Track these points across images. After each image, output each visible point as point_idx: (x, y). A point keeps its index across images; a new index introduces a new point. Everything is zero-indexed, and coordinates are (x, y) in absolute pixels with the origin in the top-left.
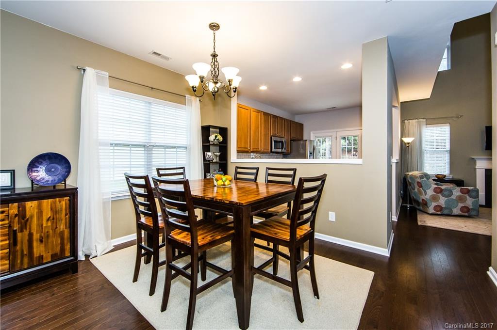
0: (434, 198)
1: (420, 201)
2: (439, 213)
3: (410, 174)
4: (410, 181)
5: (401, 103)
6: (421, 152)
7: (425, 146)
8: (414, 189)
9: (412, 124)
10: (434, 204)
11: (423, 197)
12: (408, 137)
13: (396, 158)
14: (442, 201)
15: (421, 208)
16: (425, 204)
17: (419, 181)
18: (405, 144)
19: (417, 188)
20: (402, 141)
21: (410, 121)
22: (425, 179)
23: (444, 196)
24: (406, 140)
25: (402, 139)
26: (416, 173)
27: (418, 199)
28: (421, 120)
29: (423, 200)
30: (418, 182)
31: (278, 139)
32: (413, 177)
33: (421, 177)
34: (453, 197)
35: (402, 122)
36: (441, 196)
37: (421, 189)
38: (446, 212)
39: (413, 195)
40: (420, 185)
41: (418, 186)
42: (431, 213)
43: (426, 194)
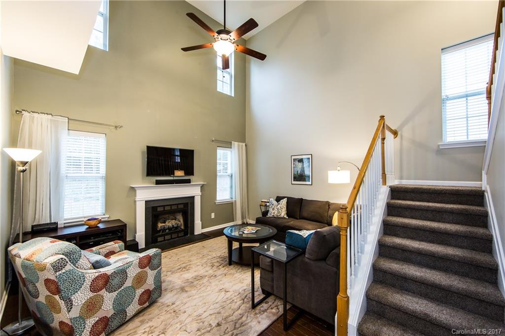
0: (91, 307)
1: (54, 324)
4: (24, 276)
6: (57, 178)
8: (36, 296)
14: (108, 303)
17: (52, 278)
22: (69, 267)
23: (111, 290)
27: (48, 320)
28: (60, 119)
29: (61, 323)
30: (47, 281)
33: (59, 266)
34: (128, 284)
36: (106, 294)
37: (57, 297)
40: (53, 287)
41: (48, 289)
43: (68, 304)
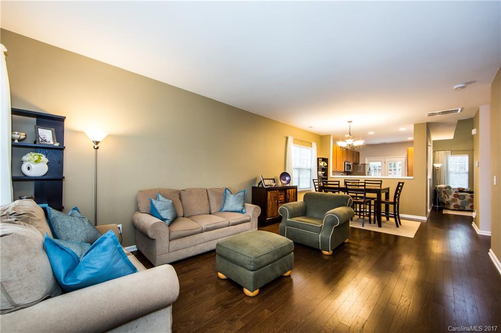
0: (453, 200)
1: (445, 202)
2: (457, 209)
3: (439, 186)
4: (439, 191)
5: (433, 141)
6: (447, 172)
7: (451, 169)
8: (441, 195)
9: (441, 154)
10: (454, 204)
11: (447, 200)
12: (438, 163)
13: (430, 176)
14: (459, 202)
15: (446, 207)
16: (448, 203)
18: (436, 168)
19: (443, 194)
20: (433, 166)
21: (440, 152)
22: (448, 189)
23: (460, 199)
24: (436, 165)
25: (434, 165)
26: (443, 186)
28: (448, 151)
29: (447, 201)
30: (444, 191)
31: (348, 164)
32: (440, 188)
33: (446, 188)
34: (466, 200)
35: (434, 152)
36: (458, 199)
37: (446, 195)
38: (461, 208)
39: (440, 199)
40: (445, 193)
42: (451, 209)
43: (448, 198)
